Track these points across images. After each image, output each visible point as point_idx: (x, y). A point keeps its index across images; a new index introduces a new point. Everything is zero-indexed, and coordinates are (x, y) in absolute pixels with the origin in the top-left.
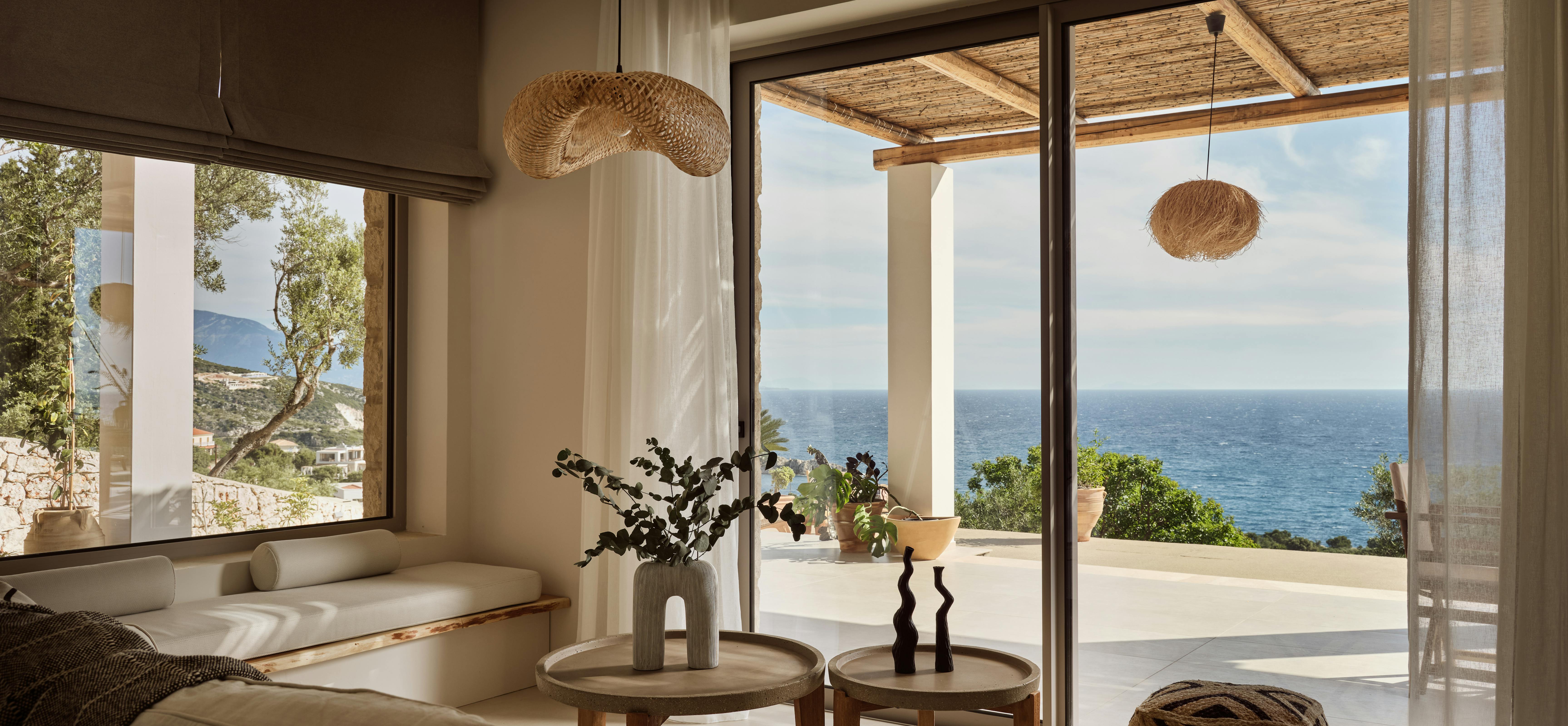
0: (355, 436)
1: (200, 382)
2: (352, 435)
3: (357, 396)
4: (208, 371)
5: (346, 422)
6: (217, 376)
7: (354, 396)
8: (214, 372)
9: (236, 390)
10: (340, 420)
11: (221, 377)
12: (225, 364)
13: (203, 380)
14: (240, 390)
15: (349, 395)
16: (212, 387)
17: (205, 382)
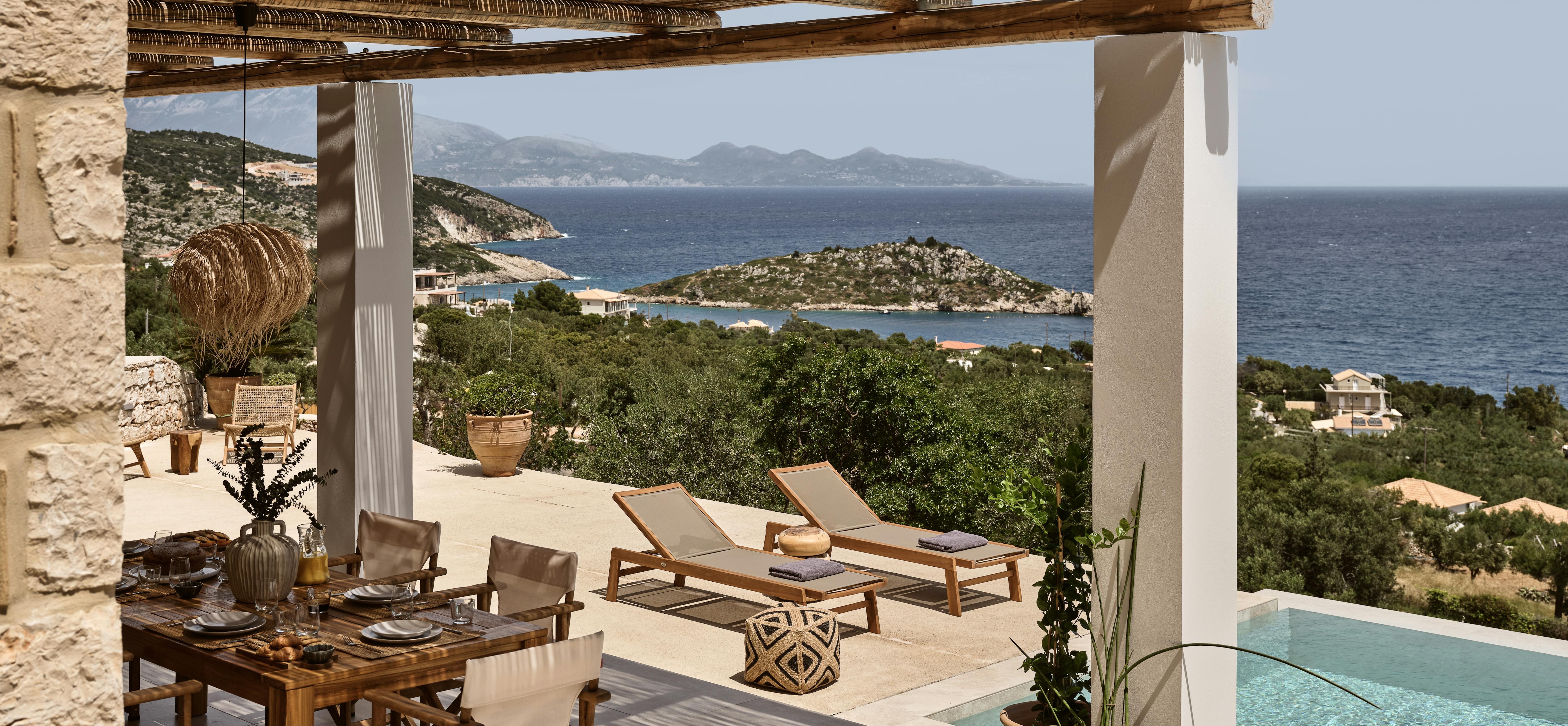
0: (453, 253)
1: (250, 175)
2: (449, 251)
3: (460, 195)
4: (262, 161)
5: (444, 232)
6: (272, 167)
7: (456, 195)
8: (270, 161)
9: (298, 186)
10: (434, 230)
11: (277, 168)
12: (283, 149)
13: (254, 173)
14: (303, 186)
15: (449, 193)
16: (267, 182)
17: (258, 175)
